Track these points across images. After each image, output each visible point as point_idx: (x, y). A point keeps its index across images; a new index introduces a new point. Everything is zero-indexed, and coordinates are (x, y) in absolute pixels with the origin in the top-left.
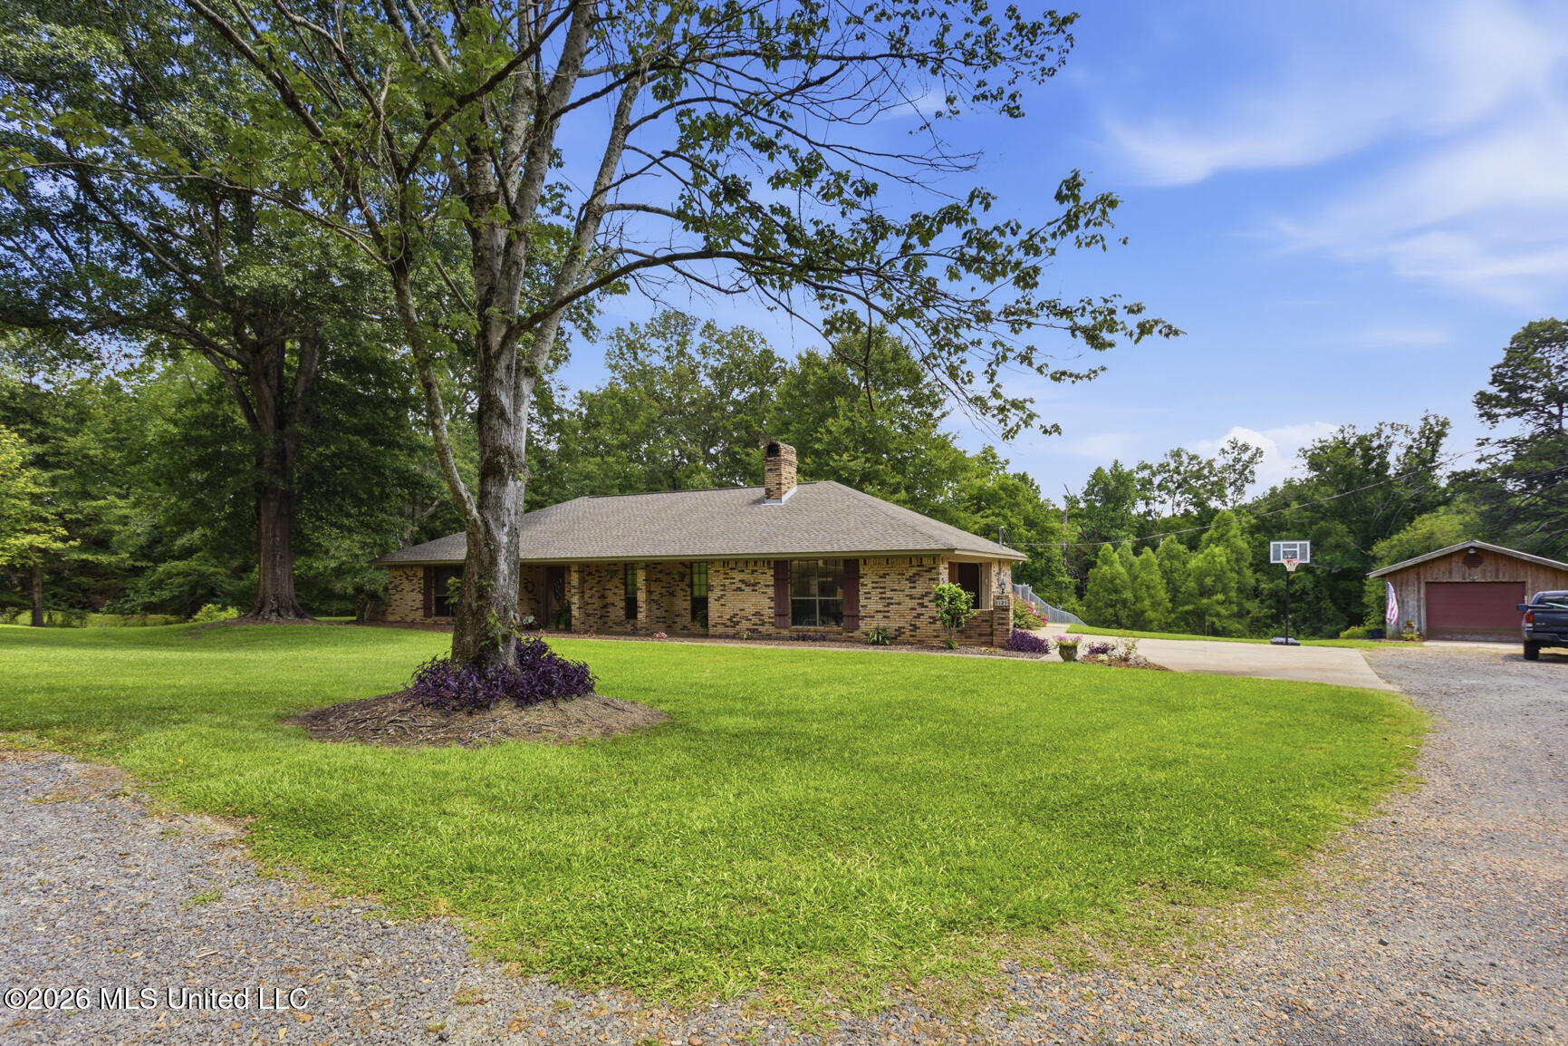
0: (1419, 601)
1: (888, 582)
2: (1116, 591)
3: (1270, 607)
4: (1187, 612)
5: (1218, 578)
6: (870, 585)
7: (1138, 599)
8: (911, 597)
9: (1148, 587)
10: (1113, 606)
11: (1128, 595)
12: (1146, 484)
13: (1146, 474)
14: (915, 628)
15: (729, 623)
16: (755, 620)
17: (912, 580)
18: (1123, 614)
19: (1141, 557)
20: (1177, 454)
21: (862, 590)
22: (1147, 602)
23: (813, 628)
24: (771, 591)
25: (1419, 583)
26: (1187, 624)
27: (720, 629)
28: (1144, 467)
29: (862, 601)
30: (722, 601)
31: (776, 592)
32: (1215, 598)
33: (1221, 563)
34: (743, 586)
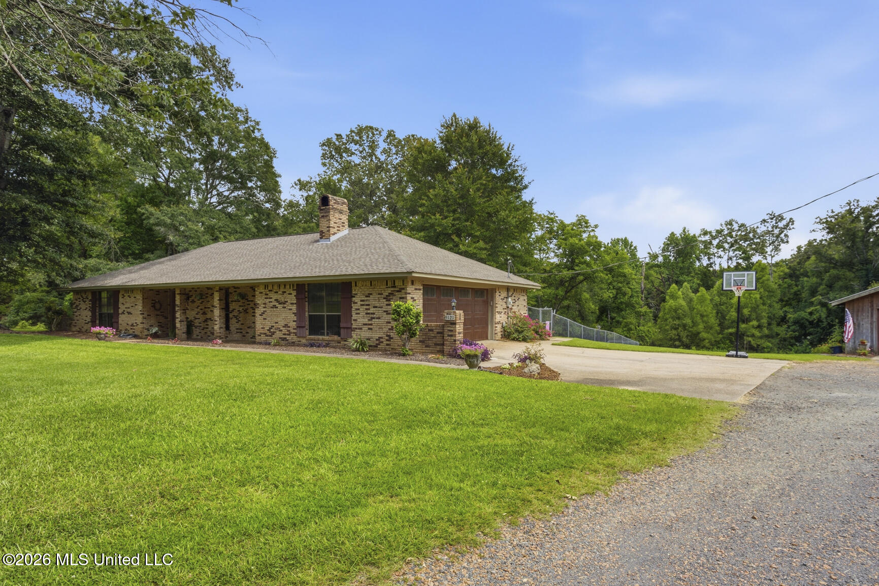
0: (872, 324)
1: (372, 301)
2: (679, 318)
3: (794, 331)
4: (731, 334)
5: (754, 309)
6: (359, 303)
7: (695, 324)
8: (387, 313)
9: (702, 316)
10: (676, 329)
11: (688, 321)
12: (708, 244)
13: (707, 238)
14: (390, 338)
15: (268, 333)
16: (285, 330)
17: (388, 299)
18: (684, 334)
19: (698, 294)
20: (730, 223)
21: (354, 307)
22: (701, 326)
23: (321, 337)
24: (294, 308)
25: (872, 310)
26: (731, 342)
27: (263, 338)
28: (705, 233)
29: (354, 316)
30: (264, 316)
31: (298, 309)
32: (751, 323)
33: (755, 298)
34: (277, 304)
